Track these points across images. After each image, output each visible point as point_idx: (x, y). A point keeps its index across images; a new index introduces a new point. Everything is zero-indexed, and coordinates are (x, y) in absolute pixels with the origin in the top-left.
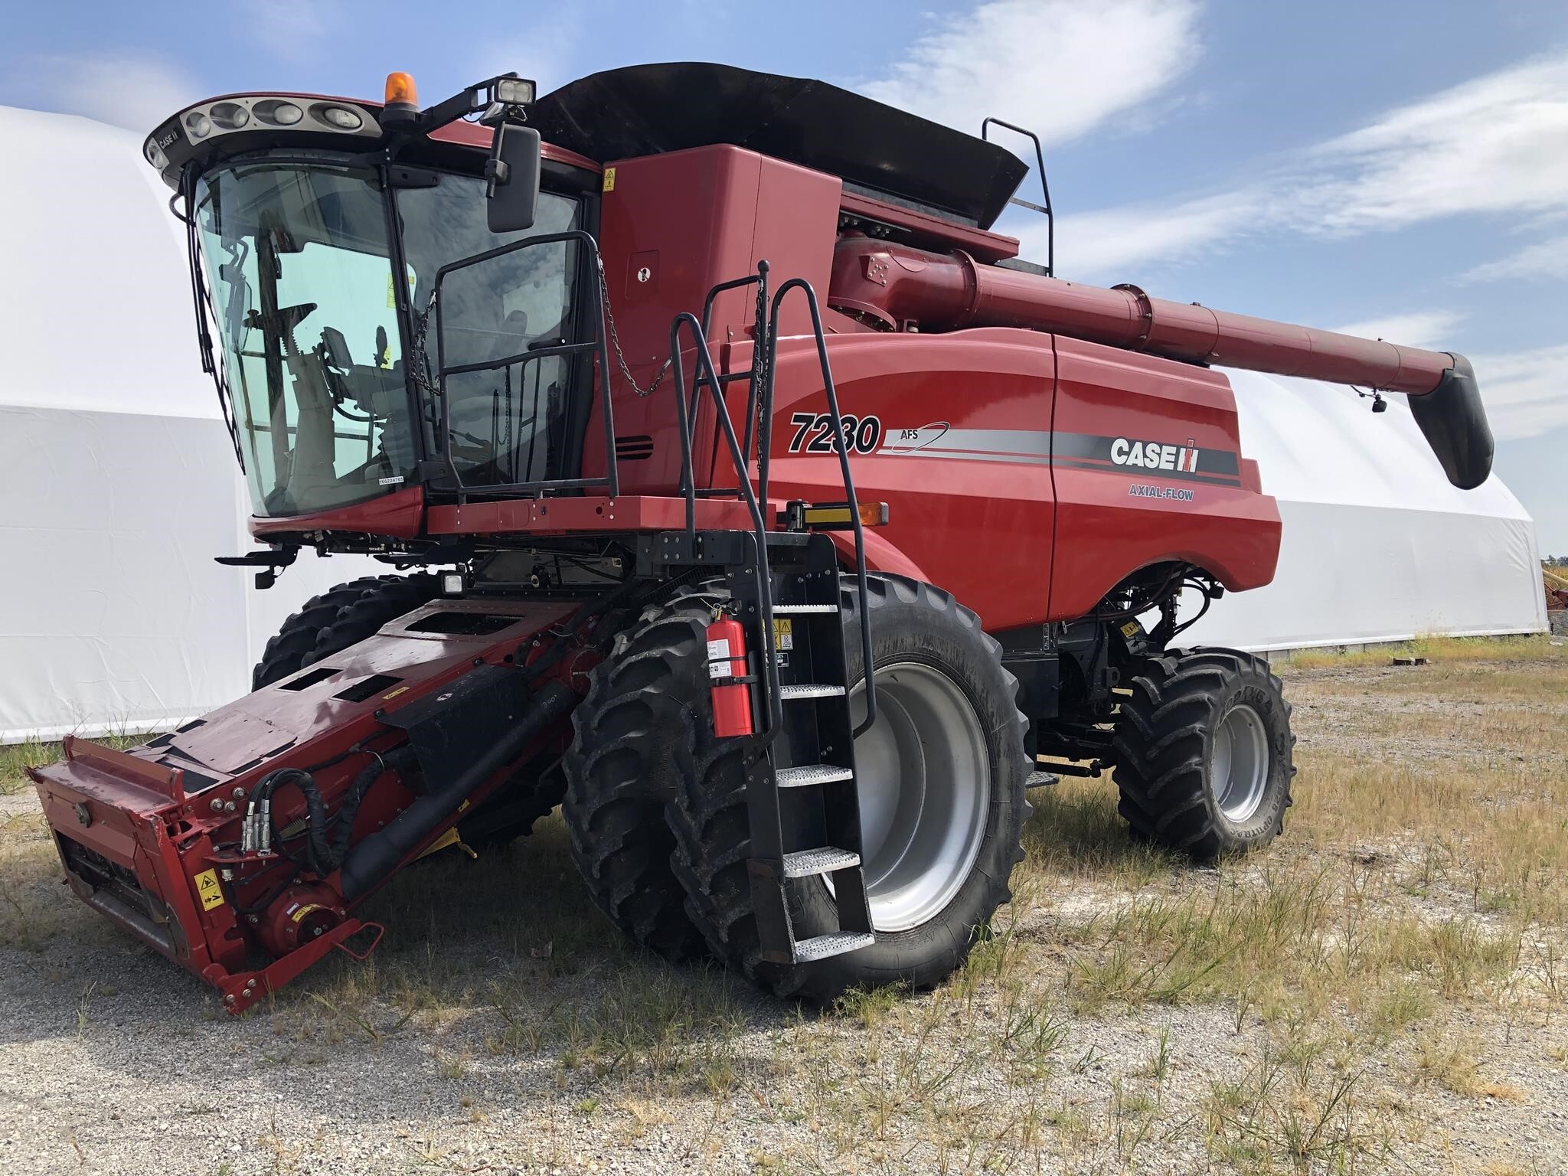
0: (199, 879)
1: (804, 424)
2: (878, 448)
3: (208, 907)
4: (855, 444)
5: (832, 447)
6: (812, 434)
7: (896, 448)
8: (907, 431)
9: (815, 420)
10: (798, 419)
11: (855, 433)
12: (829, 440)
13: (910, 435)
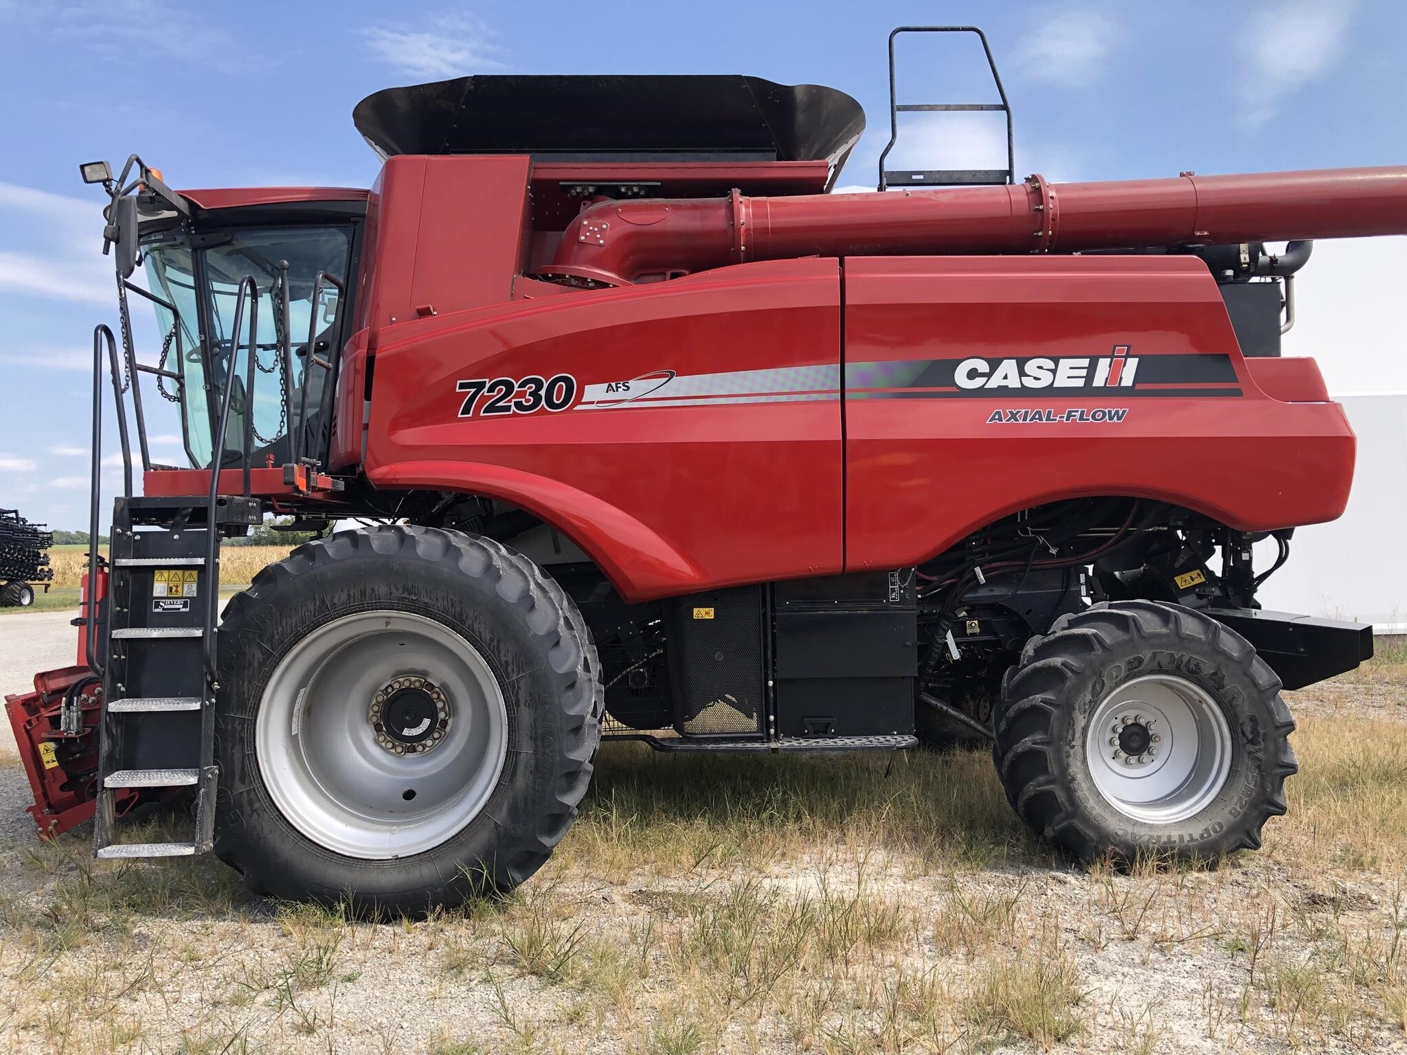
0: (41, 747)
1: (473, 390)
2: (574, 405)
3: (48, 766)
4: (543, 402)
5: (513, 408)
6: (483, 397)
7: (598, 402)
8: (613, 384)
9: (488, 386)
10: (462, 386)
11: (543, 393)
12: (510, 401)
13: (617, 388)
